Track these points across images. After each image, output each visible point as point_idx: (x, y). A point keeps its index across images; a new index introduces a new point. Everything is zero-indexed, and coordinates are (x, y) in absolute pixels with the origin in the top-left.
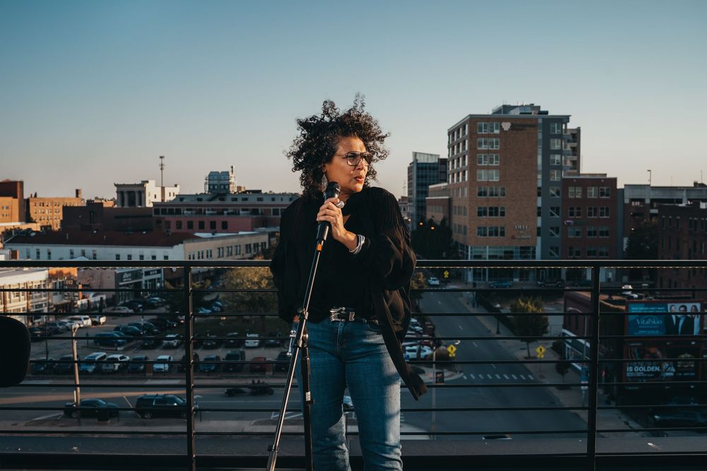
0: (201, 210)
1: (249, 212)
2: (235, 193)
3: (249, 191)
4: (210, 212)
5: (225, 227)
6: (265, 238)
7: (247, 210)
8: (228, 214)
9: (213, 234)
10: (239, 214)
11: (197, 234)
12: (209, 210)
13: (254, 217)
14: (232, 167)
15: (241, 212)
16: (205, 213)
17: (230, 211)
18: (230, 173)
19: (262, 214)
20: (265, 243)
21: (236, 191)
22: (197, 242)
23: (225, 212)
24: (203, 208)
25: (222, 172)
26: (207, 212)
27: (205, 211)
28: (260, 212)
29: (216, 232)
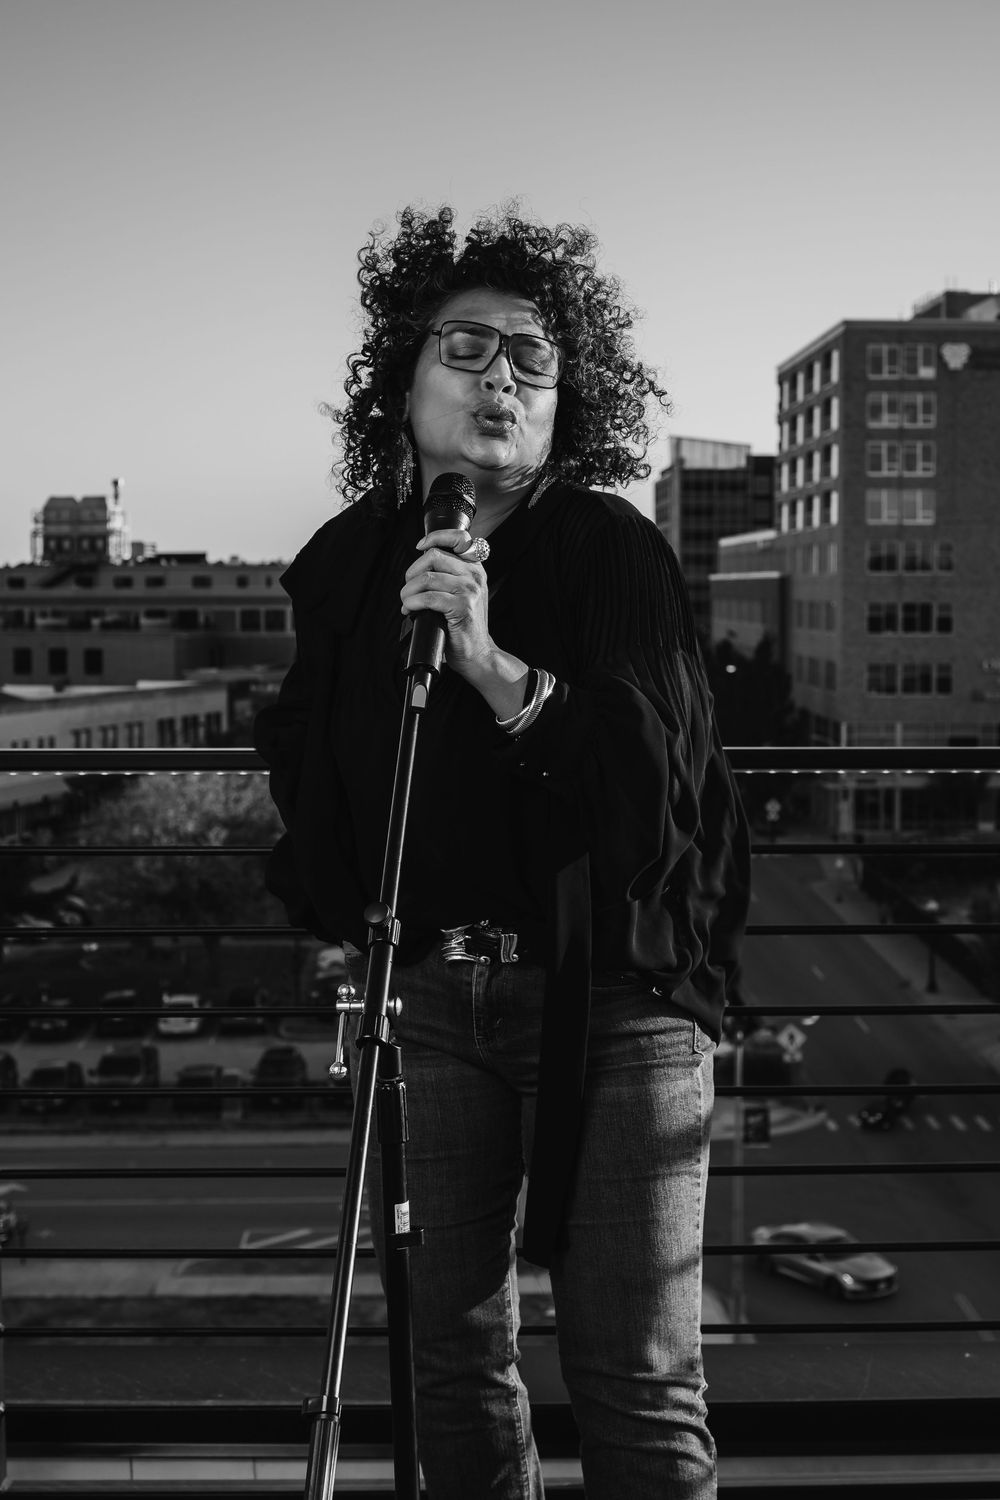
0: (19, 615)
1: (167, 621)
2: (125, 562)
3: (169, 557)
4: (50, 621)
5: (94, 666)
6: (217, 701)
7: (160, 614)
8: (105, 626)
9: (59, 688)
10: (137, 626)
11: (11, 690)
12: (44, 615)
13: (184, 635)
14: (116, 483)
15: (144, 621)
16: (32, 625)
17: (109, 618)
18: (110, 503)
19: (208, 625)
20: (217, 717)
21: (127, 555)
22: (10, 712)
23: (96, 622)
24: (27, 610)
25: (86, 500)
26: (40, 621)
27: (32, 617)
28: (201, 619)
29: (68, 683)
